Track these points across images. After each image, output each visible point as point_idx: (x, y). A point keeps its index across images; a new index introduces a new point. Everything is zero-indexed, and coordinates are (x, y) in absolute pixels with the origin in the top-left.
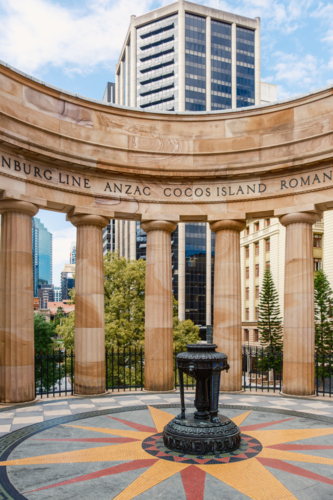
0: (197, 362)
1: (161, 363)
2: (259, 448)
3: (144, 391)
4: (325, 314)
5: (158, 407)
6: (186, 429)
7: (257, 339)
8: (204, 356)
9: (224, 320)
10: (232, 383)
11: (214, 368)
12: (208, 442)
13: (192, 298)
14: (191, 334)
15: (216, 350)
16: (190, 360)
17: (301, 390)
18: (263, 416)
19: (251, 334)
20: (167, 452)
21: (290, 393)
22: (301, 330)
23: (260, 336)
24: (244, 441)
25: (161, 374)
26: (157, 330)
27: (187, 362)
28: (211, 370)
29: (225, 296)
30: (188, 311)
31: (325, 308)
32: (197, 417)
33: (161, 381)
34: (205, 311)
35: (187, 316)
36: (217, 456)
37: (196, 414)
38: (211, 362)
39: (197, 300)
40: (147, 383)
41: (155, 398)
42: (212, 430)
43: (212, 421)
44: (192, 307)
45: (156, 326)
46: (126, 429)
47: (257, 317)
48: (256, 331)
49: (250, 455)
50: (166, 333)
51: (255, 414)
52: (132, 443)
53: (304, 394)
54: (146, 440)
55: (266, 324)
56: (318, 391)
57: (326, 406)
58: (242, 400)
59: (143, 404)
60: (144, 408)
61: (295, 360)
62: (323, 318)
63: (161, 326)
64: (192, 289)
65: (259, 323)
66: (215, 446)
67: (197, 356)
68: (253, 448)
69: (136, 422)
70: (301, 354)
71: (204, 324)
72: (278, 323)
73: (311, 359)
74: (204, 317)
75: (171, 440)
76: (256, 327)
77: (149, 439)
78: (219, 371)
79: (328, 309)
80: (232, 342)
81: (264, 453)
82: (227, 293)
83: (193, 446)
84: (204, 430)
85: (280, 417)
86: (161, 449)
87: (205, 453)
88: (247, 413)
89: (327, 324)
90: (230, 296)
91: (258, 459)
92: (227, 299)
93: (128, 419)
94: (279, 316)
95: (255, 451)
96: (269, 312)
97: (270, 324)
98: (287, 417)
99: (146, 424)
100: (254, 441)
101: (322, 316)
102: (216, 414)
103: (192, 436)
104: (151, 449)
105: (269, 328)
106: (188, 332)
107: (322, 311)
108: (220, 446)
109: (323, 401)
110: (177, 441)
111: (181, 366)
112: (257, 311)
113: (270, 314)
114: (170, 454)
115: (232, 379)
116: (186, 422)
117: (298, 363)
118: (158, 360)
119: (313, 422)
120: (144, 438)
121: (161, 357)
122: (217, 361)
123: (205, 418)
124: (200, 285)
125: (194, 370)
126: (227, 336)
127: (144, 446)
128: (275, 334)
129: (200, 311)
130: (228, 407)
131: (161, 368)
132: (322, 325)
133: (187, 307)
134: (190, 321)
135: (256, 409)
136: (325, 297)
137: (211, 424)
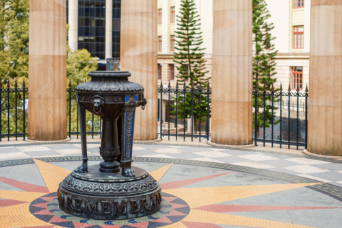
0: (104, 94)
1: (50, 102)
2: (186, 210)
3: (27, 140)
4: (261, 43)
5: (48, 160)
6: (90, 185)
7: (172, 76)
8: (113, 87)
9: (134, 45)
10: (144, 129)
11: (127, 103)
12: (120, 202)
13: (87, 22)
14: (86, 68)
15: (130, 79)
16: (95, 93)
17: (236, 138)
18: (188, 170)
19: (165, 70)
20: (64, 217)
21: (221, 142)
22: (235, 59)
23: (177, 72)
24: (165, 201)
25: (51, 117)
26: (45, 58)
27: (90, 94)
28: (122, 106)
29: (135, 13)
30: (82, 39)
31: (261, 36)
32: (103, 169)
33: (50, 127)
34: (103, 40)
35: (81, 46)
36: (132, 220)
37: (102, 166)
38: (123, 94)
39: (94, 25)
40: (32, 130)
41: (43, 149)
42: (124, 186)
43: (123, 174)
44: (87, 34)
45: (44, 53)
46: (7, 188)
47: (172, 48)
48: (171, 66)
49: (175, 219)
50: (57, 62)
51: (177, 169)
52: (16, 206)
53: (239, 143)
54: (34, 202)
55: (184, 56)
56: (256, 140)
57: (268, 158)
58: (159, 150)
59: (27, 157)
60: (30, 161)
61: (227, 98)
62: (259, 50)
63: (51, 53)
64: (87, 10)
65: (176, 56)
66: (129, 207)
67: (105, 87)
68: (179, 210)
69: (20, 180)
70: (235, 90)
71: (102, 57)
72: (199, 56)
73: (248, 97)
74: (103, 48)
75: (70, 201)
76: (171, 62)
77: (39, 201)
78: (134, 106)
79: (264, 38)
80: (144, 75)
81: (193, 217)
82: (139, 9)
83: (100, 208)
84: (114, 187)
85: (211, 172)
86: (54, 213)
87: (115, 217)
88: (167, 167)
89: (263, 57)
90: (142, 13)
91: (185, 223)
92: (139, 18)
93: (8, 176)
94: (201, 46)
95: (181, 214)
96: (188, 41)
97: (190, 57)
98: (220, 172)
99: (33, 182)
100: (179, 201)
101: (258, 46)
102: (128, 165)
103: (98, 195)
104: (41, 213)
105: (189, 62)
106: (83, 65)
107: (257, 40)
108: (136, 208)
109: (264, 152)
110: (77, 201)
111: (84, 100)
112: (173, 40)
113: (189, 44)
114: (68, 219)
115: (144, 124)
116: (88, 175)
117: (231, 102)
118: (47, 98)
119: (253, 177)
120: (31, 200)
121: (51, 95)
122: (131, 93)
123: (114, 170)
124: (98, 5)
125: (100, 105)
126: (138, 67)
127: (33, 209)
128: (196, 71)
129: (98, 39)
130: (142, 160)
131: (50, 109)
132: (258, 59)
133: (80, 34)
134: (85, 51)
135: (178, 162)
136: (260, 22)
137: (123, 179)
